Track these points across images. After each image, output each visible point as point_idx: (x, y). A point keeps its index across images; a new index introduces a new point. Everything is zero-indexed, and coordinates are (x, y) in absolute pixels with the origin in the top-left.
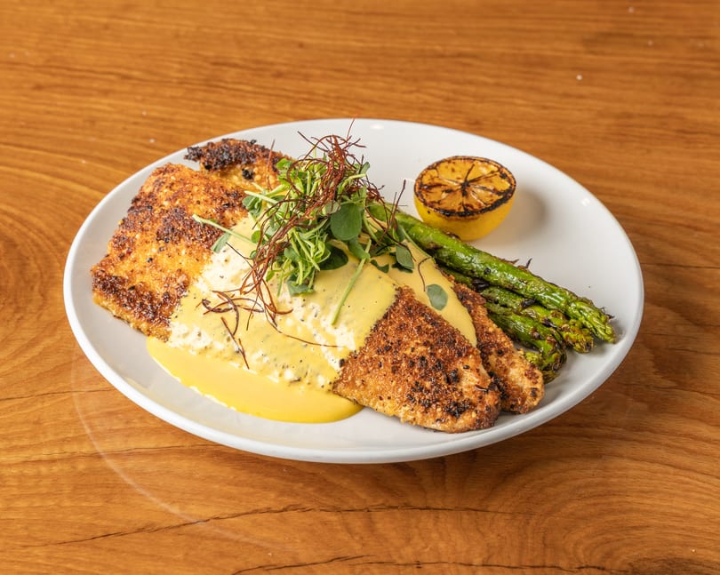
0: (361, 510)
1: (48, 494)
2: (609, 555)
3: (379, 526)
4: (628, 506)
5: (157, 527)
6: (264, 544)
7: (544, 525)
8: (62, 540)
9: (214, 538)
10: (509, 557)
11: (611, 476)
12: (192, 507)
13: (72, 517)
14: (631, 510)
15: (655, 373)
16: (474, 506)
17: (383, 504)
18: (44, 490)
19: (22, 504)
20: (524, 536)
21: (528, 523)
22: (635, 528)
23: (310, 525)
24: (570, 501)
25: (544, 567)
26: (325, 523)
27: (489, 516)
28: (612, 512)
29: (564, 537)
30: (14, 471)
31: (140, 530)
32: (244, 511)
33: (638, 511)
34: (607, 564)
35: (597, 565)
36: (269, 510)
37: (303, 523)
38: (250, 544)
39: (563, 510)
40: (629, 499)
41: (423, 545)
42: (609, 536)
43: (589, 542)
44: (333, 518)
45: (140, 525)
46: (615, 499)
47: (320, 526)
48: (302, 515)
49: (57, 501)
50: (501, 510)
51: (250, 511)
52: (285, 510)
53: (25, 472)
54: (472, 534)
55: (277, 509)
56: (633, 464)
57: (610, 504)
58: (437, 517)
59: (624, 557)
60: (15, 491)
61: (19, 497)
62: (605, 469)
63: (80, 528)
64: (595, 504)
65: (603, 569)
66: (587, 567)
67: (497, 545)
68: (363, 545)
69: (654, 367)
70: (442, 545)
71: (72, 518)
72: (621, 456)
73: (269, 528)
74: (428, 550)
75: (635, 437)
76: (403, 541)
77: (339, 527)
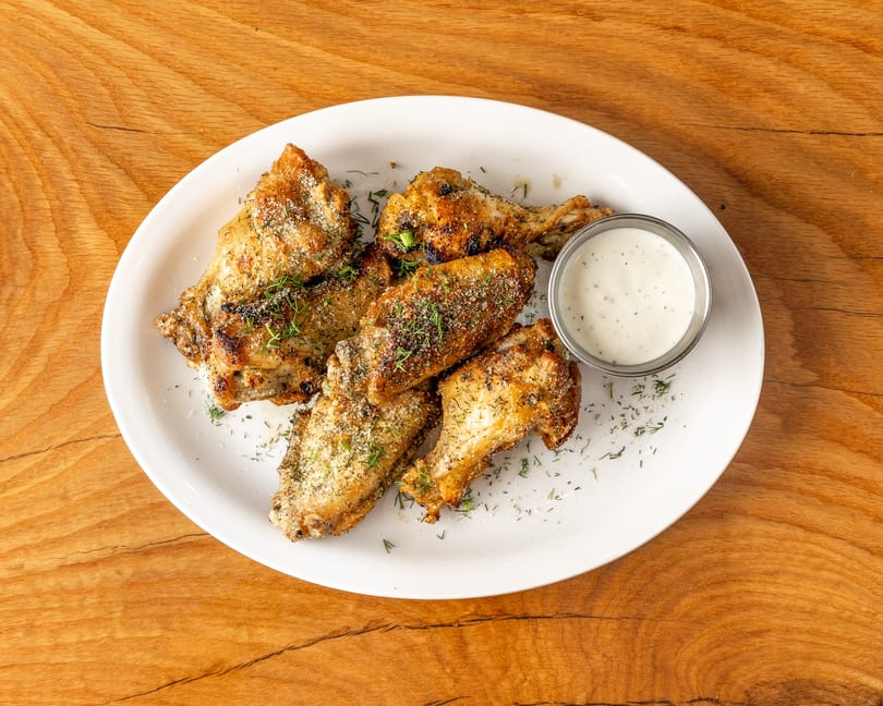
0: (451, 625)
1: (97, 619)
2: (724, 679)
3: (472, 648)
4: (748, 599)
5: (227, 666)
6: (348, 687)
7: (654, 636)
8: (123, 694)
9: (290, 682)
10: (615, 690)
11: (732, 550)
12: (261, 631)
13: (129, 656)
14: (751, 606)
15: (794, 358)
16: (576, 610)
17: (476, 614)
18: (92, 614)
19: (69, 638)
20: (633, 654)
21: (637, 633)
22: (756, 634)
23: (396, 652)
24: (685, 594)
25: (653, 702)
26: (411, 648)
27: (594, 624)
28: (730, 609)
29: (676, 653)
30: (51, 582)
31: (207, 674)
32: (321, 635)
33: (759, 605)
34: (721, 695)
35: (711, 696)
36: (348, 632)
37: (387, 650)
38: (333, 687)
39: (676, 609)
40: (751, 586)
41: (521, 676)
42: (725, 649)
43: (702, 660)
44: (419, 638)
45: (207, 665)
46: (734, 588)
47: (407, 654)
48: (385, 636)
49: (109, 630)
50: (607, 615)
51: (327, 634)
52: (366, 630)
53: (65, 583)
54: (574, 655)
55: (359, 629)
56: (760, 527)
57: (728, 596)
58: (536, 631)
59: (740, 681)
60: (59, 617)
61: (66, 626)
62: (726, 537)
63: (142, 672)
64: (713, 598)
65: (717, 701)
66: (700, 700)
67: (602, 670)
68: (456, 681)
69: (793, 346)
70: (542, 676)
71: (130, 658)
72: (745, 514)
73: (350, 660)
74: (526, 684)
75: (763, 479)
76: (499, 672)
77: (428, 654)
